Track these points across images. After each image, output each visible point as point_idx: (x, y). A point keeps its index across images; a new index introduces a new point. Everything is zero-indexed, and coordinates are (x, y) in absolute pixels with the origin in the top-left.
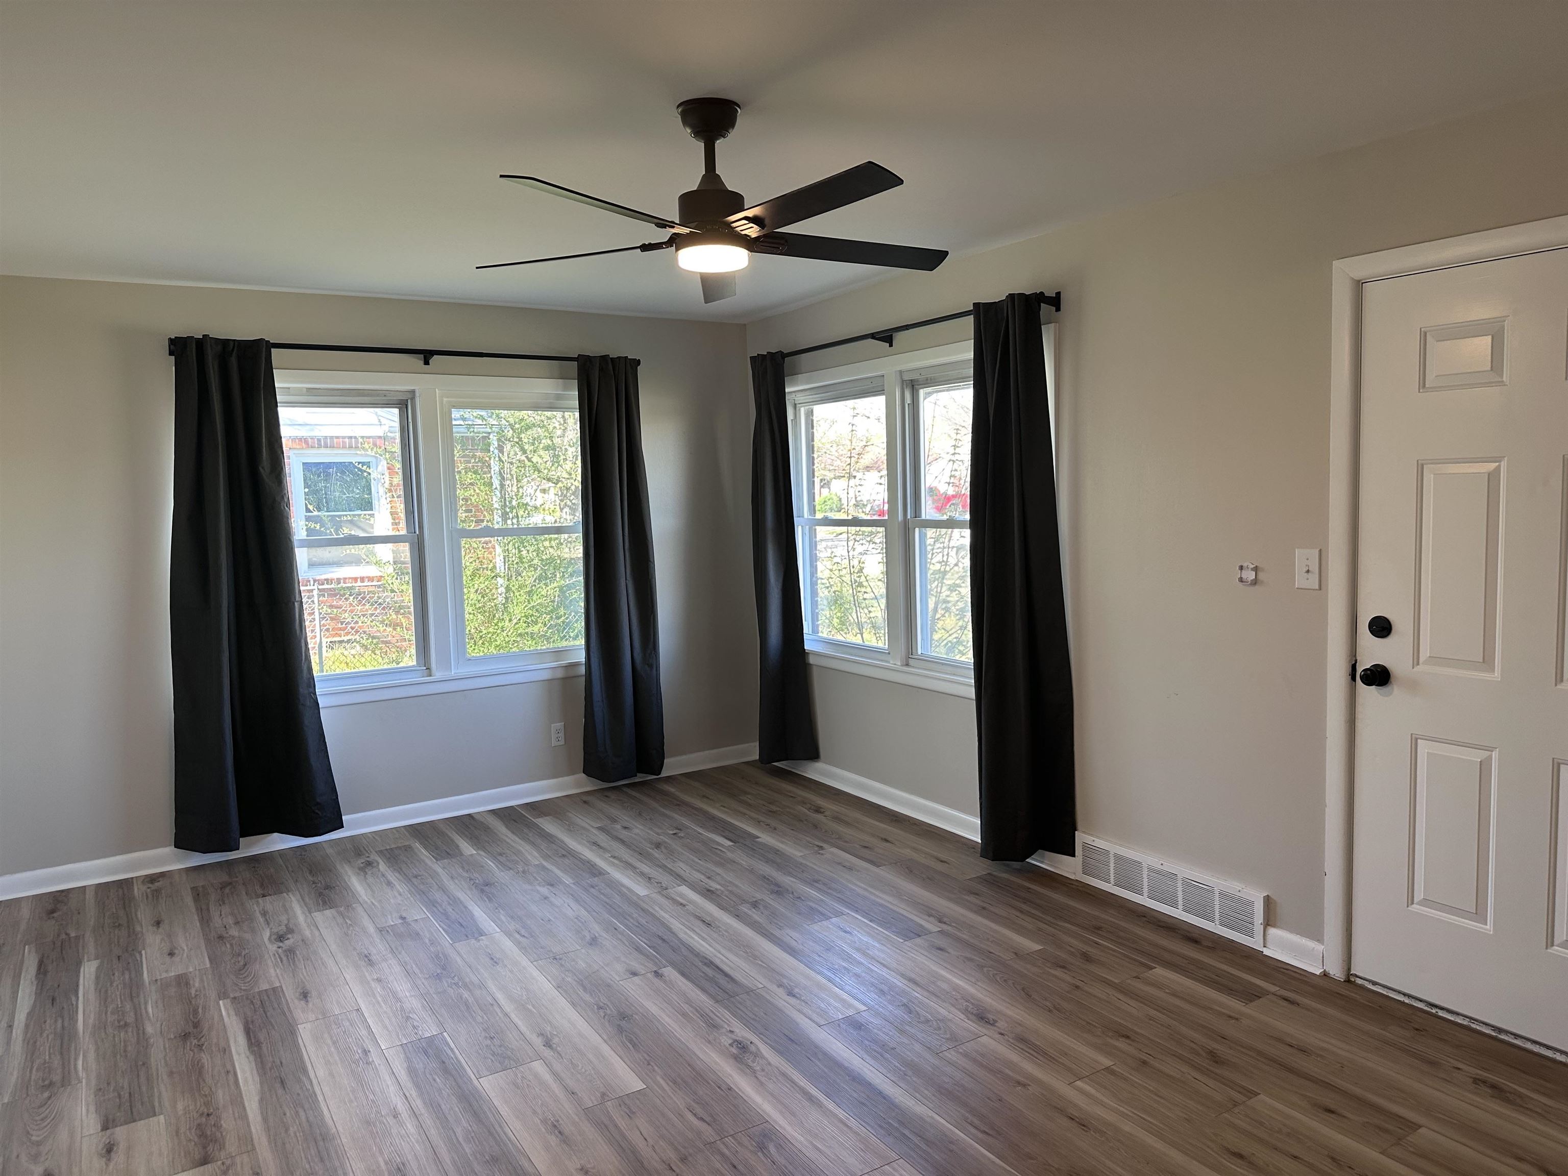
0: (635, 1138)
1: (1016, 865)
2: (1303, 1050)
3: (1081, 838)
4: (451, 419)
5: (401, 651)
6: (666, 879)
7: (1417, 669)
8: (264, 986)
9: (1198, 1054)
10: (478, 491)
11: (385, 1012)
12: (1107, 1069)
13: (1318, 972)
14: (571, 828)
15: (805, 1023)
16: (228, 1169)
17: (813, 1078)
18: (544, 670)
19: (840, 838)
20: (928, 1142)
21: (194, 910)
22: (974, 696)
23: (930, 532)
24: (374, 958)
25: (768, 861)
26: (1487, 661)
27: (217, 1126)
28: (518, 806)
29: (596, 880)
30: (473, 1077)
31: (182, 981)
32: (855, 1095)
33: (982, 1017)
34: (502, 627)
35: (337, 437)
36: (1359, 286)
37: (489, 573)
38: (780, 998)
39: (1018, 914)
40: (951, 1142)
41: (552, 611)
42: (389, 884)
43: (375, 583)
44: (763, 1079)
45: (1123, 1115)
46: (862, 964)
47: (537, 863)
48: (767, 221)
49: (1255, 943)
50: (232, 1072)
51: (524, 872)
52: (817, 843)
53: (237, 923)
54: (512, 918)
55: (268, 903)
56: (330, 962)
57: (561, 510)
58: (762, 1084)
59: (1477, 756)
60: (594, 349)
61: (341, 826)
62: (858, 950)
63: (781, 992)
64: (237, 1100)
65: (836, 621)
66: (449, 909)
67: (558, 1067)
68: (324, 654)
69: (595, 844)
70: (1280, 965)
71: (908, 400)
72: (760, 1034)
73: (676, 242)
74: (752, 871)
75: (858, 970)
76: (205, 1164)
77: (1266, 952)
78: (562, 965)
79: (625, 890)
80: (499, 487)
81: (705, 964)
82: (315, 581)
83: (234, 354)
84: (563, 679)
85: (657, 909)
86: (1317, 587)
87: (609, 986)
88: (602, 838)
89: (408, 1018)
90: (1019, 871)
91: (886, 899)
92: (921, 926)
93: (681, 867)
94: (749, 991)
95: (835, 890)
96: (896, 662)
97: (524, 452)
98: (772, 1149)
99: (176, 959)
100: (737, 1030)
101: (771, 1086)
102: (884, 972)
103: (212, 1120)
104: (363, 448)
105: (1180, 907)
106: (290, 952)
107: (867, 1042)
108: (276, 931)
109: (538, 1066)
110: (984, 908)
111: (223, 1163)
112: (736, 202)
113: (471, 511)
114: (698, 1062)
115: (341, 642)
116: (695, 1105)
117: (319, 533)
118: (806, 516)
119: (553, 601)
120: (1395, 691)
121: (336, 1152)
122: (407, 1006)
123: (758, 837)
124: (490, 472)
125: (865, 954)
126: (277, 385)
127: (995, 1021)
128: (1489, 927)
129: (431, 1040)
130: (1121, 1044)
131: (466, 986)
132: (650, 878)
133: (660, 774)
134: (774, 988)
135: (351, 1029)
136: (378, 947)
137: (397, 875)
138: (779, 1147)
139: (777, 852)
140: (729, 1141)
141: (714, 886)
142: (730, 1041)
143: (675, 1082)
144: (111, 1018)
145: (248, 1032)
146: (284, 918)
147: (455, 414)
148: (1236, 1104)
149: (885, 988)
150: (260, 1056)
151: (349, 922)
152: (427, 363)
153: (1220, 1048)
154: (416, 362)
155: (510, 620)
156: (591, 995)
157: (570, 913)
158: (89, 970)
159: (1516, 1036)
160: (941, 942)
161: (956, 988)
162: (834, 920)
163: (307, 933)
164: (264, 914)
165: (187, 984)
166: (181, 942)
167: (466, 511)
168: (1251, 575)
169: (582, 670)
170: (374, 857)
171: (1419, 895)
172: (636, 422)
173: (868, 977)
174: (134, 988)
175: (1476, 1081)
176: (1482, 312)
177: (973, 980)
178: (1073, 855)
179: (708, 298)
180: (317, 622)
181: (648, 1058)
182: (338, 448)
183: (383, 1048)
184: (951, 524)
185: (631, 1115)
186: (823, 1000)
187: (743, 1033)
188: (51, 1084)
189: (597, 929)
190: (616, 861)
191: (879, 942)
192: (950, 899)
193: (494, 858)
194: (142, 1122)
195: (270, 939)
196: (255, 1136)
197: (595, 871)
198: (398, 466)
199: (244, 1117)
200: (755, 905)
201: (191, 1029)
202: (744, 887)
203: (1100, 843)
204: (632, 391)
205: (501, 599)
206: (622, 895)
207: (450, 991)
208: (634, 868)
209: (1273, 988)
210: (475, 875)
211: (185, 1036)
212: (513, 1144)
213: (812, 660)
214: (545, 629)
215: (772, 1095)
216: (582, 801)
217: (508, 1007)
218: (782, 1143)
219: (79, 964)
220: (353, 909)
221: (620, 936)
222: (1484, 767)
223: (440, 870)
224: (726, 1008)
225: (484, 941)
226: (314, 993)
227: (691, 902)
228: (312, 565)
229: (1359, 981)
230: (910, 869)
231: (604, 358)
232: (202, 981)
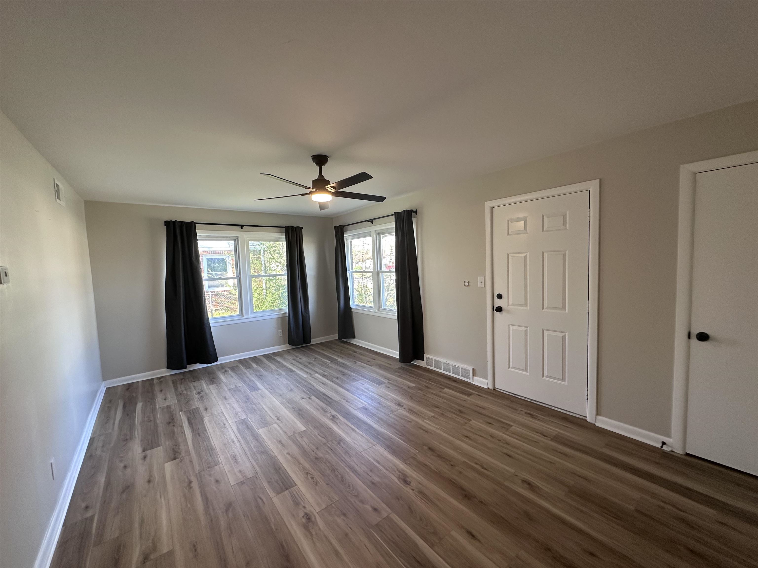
0: (303, 444)
1: (408, 364)
2: (483, 408)
3: (426, 356)
4: (249, 243)
5: (236, 311)
6: (312, 372)
7: (509, 307)
8: (194, 407)
9: (456, 411)
10: (257, 265)
11: (230, 413)
12: (433, 416)
13: (486, 387)
14: (285, 359)
15: (351, 409)
16: (182, 460)
17: (354, 424)
18: (277, 315)
19: (361, 359)
20: (385, 439)
21: (173, 386)
22: (397, 319)
23: (384, 274)
24: (227, 398)
25: (341, 366)
26: (526, 305)
27: (179, 448)
28: (270, 354)
29: (292, 373)
30: (256, 429)
31: (169, 407)
32: (365, 428)
33: (399, 405)
34: (265, 304)
35: (217, 251)
36: (492, 208)
37: (261, 288)
38: (344, 403)
39: (410, 377)
40: (391, 439)
41: (279, 299)
42: (232, 376)
43: (228, 292)
44: (339, 425)
45: (437, 428)
46: (367, 392)
47: (275, 369)
48: (336, 188)
49: (470, 381)
50: (184, 432)
51: (271, 372)
52: (355, 361)
53: (186, 390)
54: (268, 384)
55: (195, 384)
56: (214, 399)
57: (282, 271)
58: (339, 426)
59: (524, 329)
60: (290, 224)
61: (217, 360)
62: (366, 389)
63: (345, 401)
64: (185, 440)
65: (360, 301)
66: (250, 383)
67: (281, 425)
68: (213, 313)
69: (292, 363)
70: (478, 387)
71: (378, 238)
72: (338, 413)
73: (311, 193)
74: (336, 369)
75: (366, 394)
76: (175, 459)
77: (473, 383)
78: (282, 397)
79: (300, 376)
80: (264, 264)
81: (323, 395)
82: (210, 292)
83: (184, 226)
84: (282, 317)
85: (309, 380)
86: (484, 286)
87: (296, 402)
88: (294, 362)
89: (237, 414)
90: (410, 366)
91: (374, 375)
92: (383, 381)
93: (316, 369)
94: (336, 402)
95: (359, 373)
96: (376, 310)
97: (271, 254)
98: (342, 444)
99: (167, 401)
100: (332, 412)
101: (341, 426)
102: (373, 394)
103: (177, 447)
104: (224, 254)
105: (451, 372)
106: (202, 397)
107: (368, 413)
108: (197, 391)
109: (275, 426)
110: (400, 376)
111: (181, 459)
112: (328, 183)
113: (256, 271)
114: (321, 421)
115: (218, 309)
116: (320, 433)
117: (210, 277)
118: (350, 270)
119: (279, 296)
120: (504, 313)
121: (215, 453)
122: (237, 410)
123: (338, 360)
124: (261, 260)
125: (368, 390)
126: (197, 235)
127: (403, 405)
128: (528, 373)
129: (244, 420)
130: (436, 410)
131: (254, 404)
132: (307, 372)
133: (310, 344)
134: (343, 400)
135: (220, 418)
136: (228, 395)
137: (234, 374)
138: (344, 443)
139: (343, 364)
140: (330, 443)
141: (326, 374)
142: (330, 415)
143: (315, 428)
144: (146, 419)
145: (189, 420)
146: (200, 387)
147: (250, 242)
148: (466, 423)
149: (373, 398)
150: (192, 427)
151: (220, 388)
152: (242, 228)
153: (461, 409)
154: (239, 228)
155: (267, 302)
156: (291, 405)
157: (284, 382)
158: (139, 406)
159: (536, 401)
160: (389, 385)
161: (393, 397)
162: (359, 381)
163: (207, 391)
164: (194, 386)
165: (170, 408)
166: (169, 396)
167: (254, 271)
168: (467, 284)
169: (287, 315)
170: (227, 369)
171: (511, 366)
172: (302, 245)
173: (369, 396)
174: (153, 410)
175: (526, 413)
176: (521, 215)
177: (397, 395)
178: (424, 360)
179: (321, 209)
180: (211, 304)
181: (307, 421)
182: (217, 254)
183: (230, 423)
184: (390, 272)
185: (302, 437)
186: (356, 403)
187: (334, 413)
188: (127, 440)
189: (292, 387)
190: (297, 368)
191: (372, 386)
192: (391, 374)
193: (263, 368)
194: (155, 449)
195: (196, 394)
196: (190, 451)
197: (292, 371)
198: (234, 258)
199: (187, 445)
200: (337, 378)
201: (171, 421)
202: (335, 374)
203: (430, 357)
204: (301, 236)
205: (264, 296)
206: (300, 377)
207: (250, 406)
208: (303, 370)
209: (475, 393)
210: (257, 373)
211: (169, 423)
212: (268, 448)
213: (353, 310)
214: (277, 304)
215: (342, 429)
216: (288, 352)
217: (267, 409)
218: (345, 442)
219: (136, 404)
220: (221, 384)
221: (299, 388)
222: (526, 331)
223: (247, 372)
224: (329, 406)
225: (260, 391)
226: (209, 409)
227: (319, 378)
228: (209, 287)
229: (497, 389)
230: (380, 366)
231: (293, 227)
232: (174, 406)
